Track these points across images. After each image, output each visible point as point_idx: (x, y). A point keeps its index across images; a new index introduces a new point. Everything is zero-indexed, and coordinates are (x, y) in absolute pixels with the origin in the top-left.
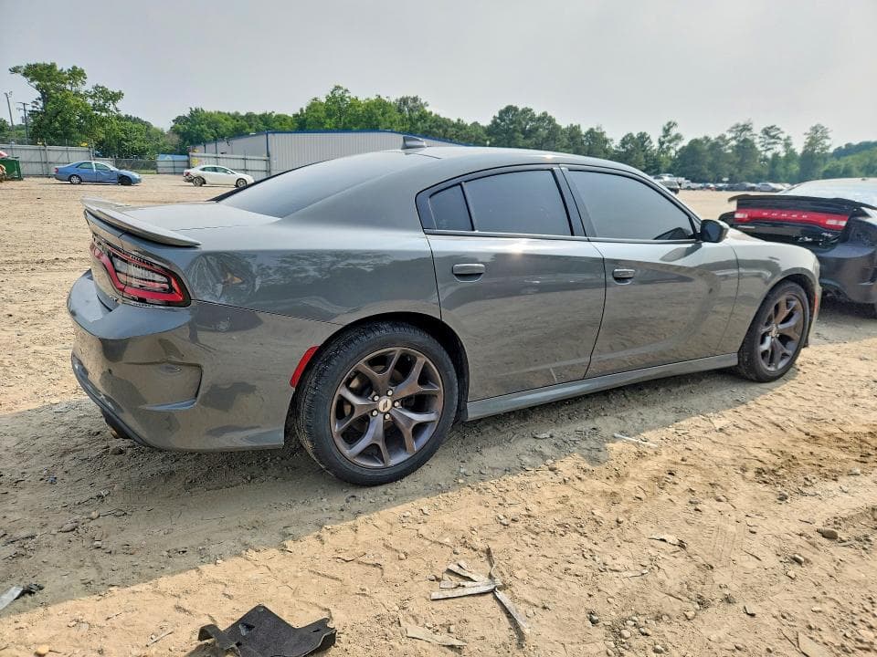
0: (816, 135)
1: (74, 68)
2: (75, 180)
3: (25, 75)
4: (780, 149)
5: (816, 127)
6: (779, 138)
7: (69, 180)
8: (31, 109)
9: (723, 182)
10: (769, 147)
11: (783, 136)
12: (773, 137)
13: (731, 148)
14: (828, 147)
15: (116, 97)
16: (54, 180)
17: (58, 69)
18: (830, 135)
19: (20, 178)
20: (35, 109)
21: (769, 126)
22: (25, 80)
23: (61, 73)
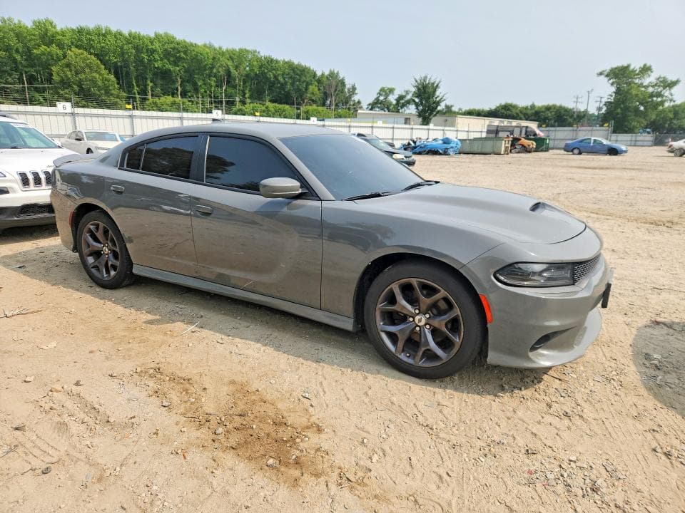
1: (645, 65)
2: (576, 151)
3: (607, 76)
7: (572, 151)
8: (607, 100)
15: (672, 84)
16: (562, 152)
17: (632, 68)
19: (547, 150)
20: (609, 100)
22: (606, 79)
23: (634, 71)
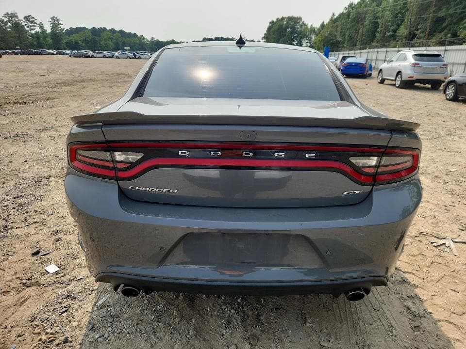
0: (55, 22)
4: (38, 29)
5: (53, 18)
6: (35, 23)
9: (17, 49)
10: (32, 28)
11: (38, 22)
12: (32, 22)
13: (10, 27)
14: (63, 29)
18: (62, 23)
21: (27, 15)
